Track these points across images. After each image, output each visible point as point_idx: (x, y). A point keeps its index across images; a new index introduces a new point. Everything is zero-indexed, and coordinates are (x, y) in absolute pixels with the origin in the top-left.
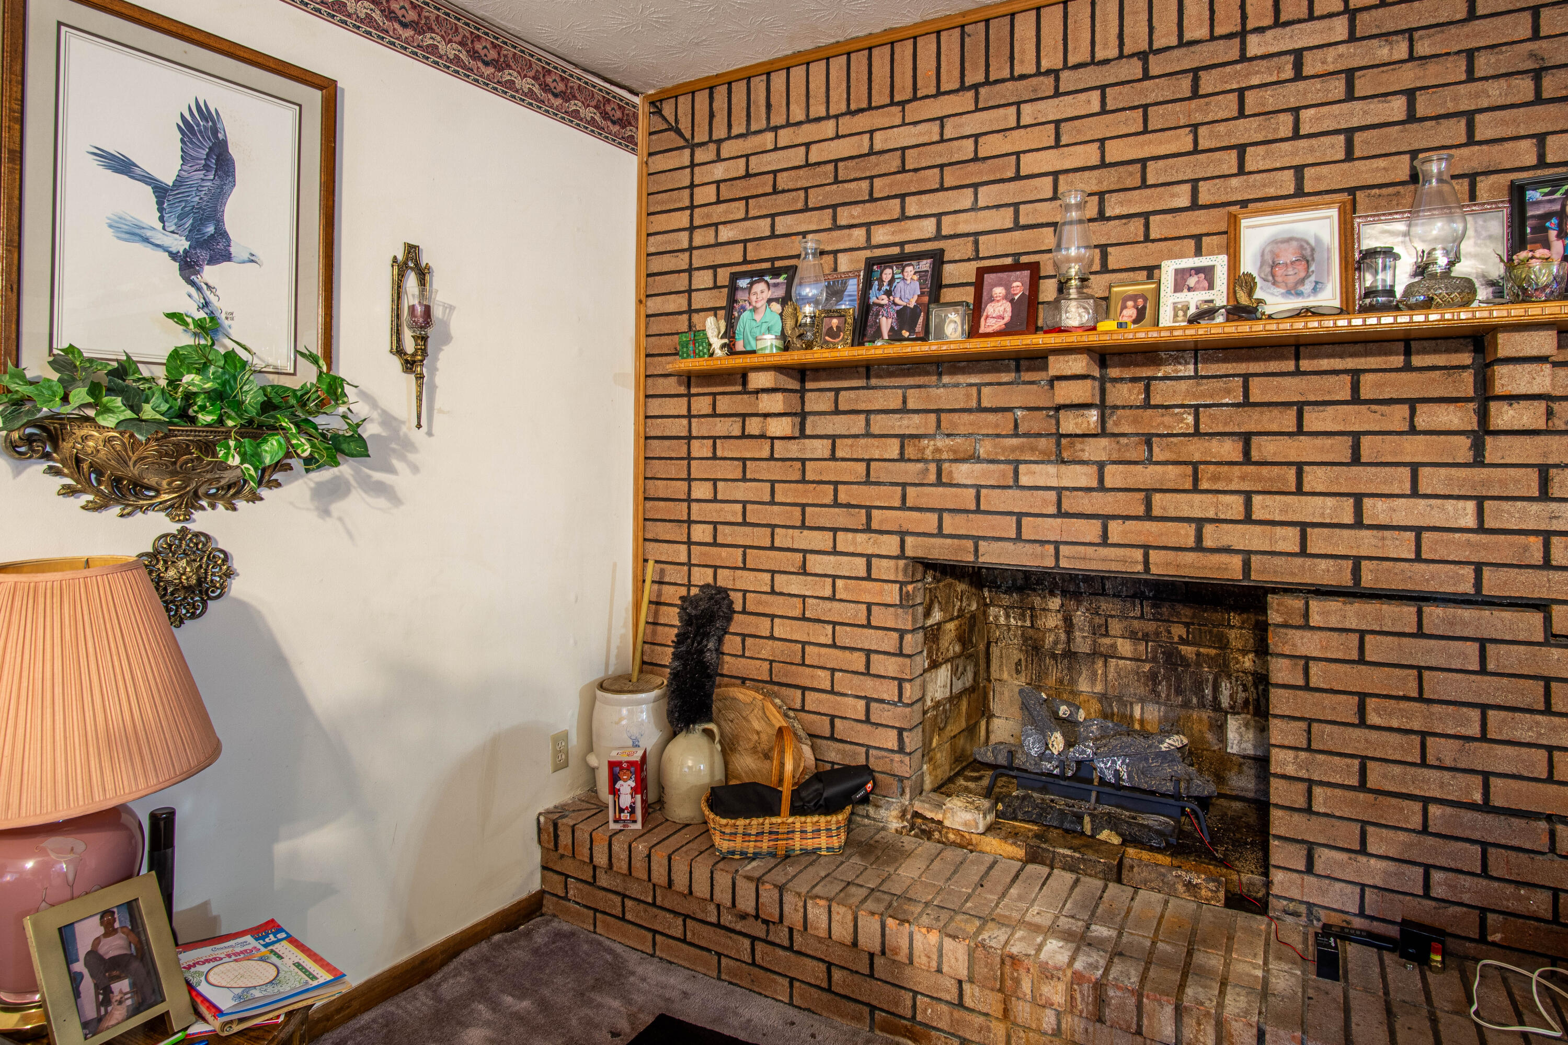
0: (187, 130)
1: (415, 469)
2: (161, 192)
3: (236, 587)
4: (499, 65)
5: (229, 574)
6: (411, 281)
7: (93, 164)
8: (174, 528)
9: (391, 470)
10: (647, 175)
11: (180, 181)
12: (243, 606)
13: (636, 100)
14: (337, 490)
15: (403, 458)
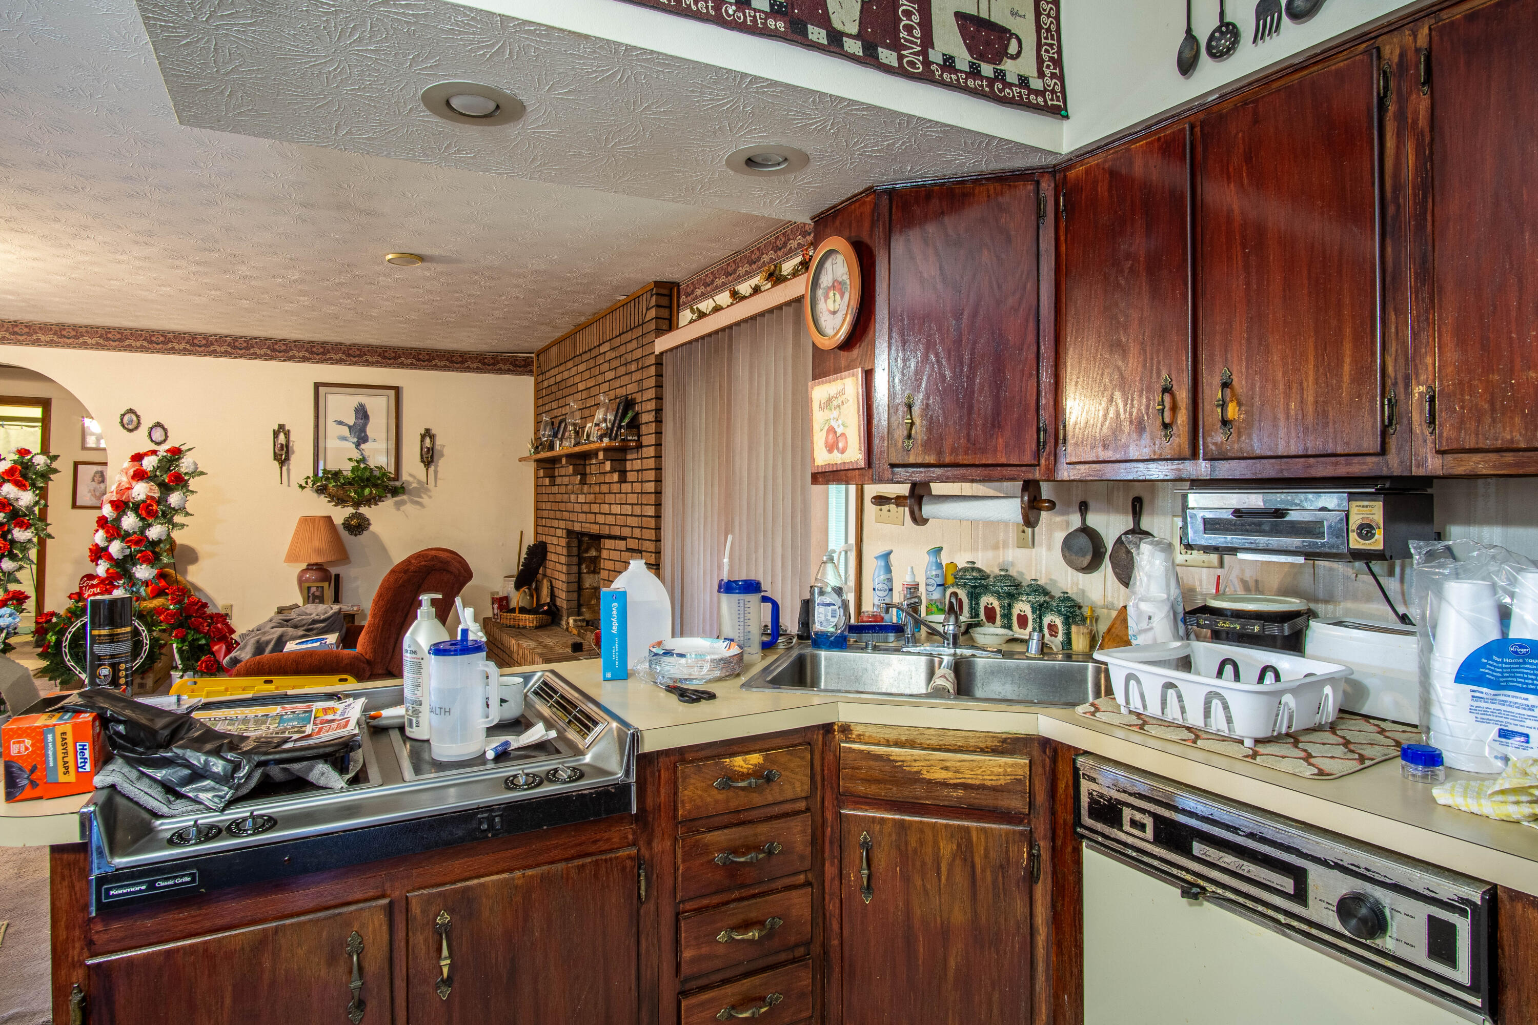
0: (357, 411)
1: (430, 497)
2: (350, 427)
3: (372, 528)
4: (462, 362)
5: (369, 524)
6: (428, 440)
7: (334, 424)
8: (354, 511)
9: (421, 497)
10: (537, 384)
11: (355, 424)
12: (374, 533)
13: (533, 355)
14: (403, 503)
15: (425, 494)
